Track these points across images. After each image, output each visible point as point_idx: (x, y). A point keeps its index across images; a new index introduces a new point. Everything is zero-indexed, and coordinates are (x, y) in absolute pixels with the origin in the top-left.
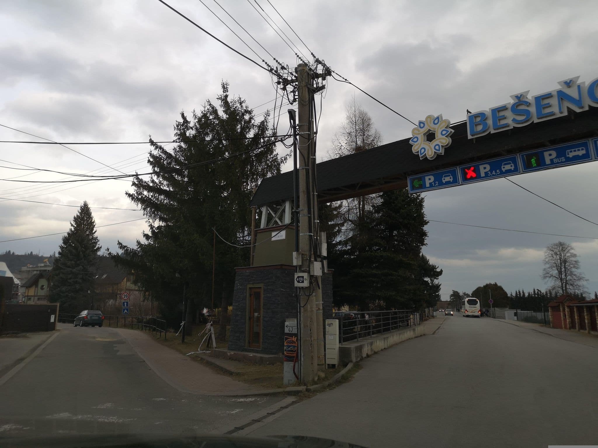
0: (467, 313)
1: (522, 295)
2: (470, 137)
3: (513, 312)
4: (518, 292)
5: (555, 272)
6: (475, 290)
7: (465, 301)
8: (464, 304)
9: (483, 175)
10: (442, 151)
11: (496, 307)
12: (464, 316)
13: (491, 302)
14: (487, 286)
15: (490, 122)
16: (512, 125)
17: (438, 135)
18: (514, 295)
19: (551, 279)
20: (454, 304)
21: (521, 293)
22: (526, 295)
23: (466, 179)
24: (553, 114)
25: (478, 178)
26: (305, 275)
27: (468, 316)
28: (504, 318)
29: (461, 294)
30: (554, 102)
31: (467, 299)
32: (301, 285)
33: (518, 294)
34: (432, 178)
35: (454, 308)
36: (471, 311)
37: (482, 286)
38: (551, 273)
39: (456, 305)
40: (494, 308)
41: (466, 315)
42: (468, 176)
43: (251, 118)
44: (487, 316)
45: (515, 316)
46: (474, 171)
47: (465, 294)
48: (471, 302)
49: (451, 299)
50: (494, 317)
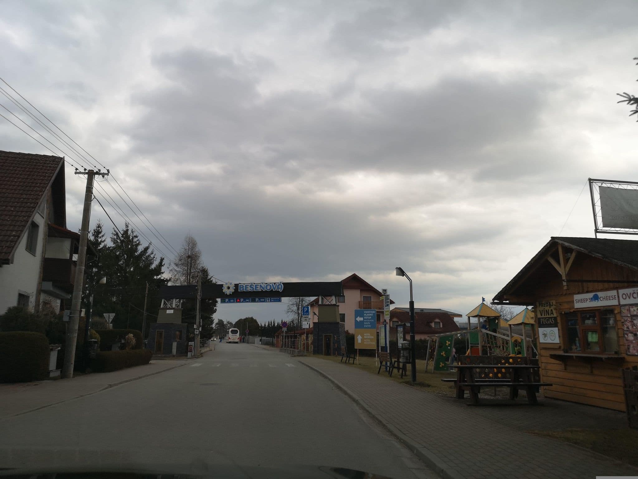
0: (230, 340)
1: (272, 325)
2: (239, 291)
3: (259, 338)
4: (270, 322)
5: (295, 308)
6: (238, 321)
7: (229, 331)
8: (228, 333)
9: (241, 301)
10: (231, 293)
11: (251, 335)
12: (227, 342)
13: (247, 332)
14: (246, 319)
15: (244, 288)
16: (250, 290)
17: (231, 288)
18: (267, 325)
19: (292, 313)
20: (218, 332)
21: (273, 323)
22: (276, 324)
23: (237, 302)
24: (258, 290)
25: (240, 302)
26: (198, 331)
27: (230, 342)
28: (254, 343)
29: (225, 323)
30: (259, 287)
31: (230, 330)
32: (196, 333)
33: (270, 324)
34: (228, 300)
35: (218, 336)
36: (232, 339)
37: (243, 319)
38: (292, 309)
39: (220, 333)
40: (248, 336)
41: (229, 341)
42: (238, 301)
43: (139, 242)
44: (243, 342)
45: (260, 341)
46: (239, 300)
47: (228, 322)
48: (234, 332)
49: (216, 327)
50: (248, 343)
